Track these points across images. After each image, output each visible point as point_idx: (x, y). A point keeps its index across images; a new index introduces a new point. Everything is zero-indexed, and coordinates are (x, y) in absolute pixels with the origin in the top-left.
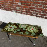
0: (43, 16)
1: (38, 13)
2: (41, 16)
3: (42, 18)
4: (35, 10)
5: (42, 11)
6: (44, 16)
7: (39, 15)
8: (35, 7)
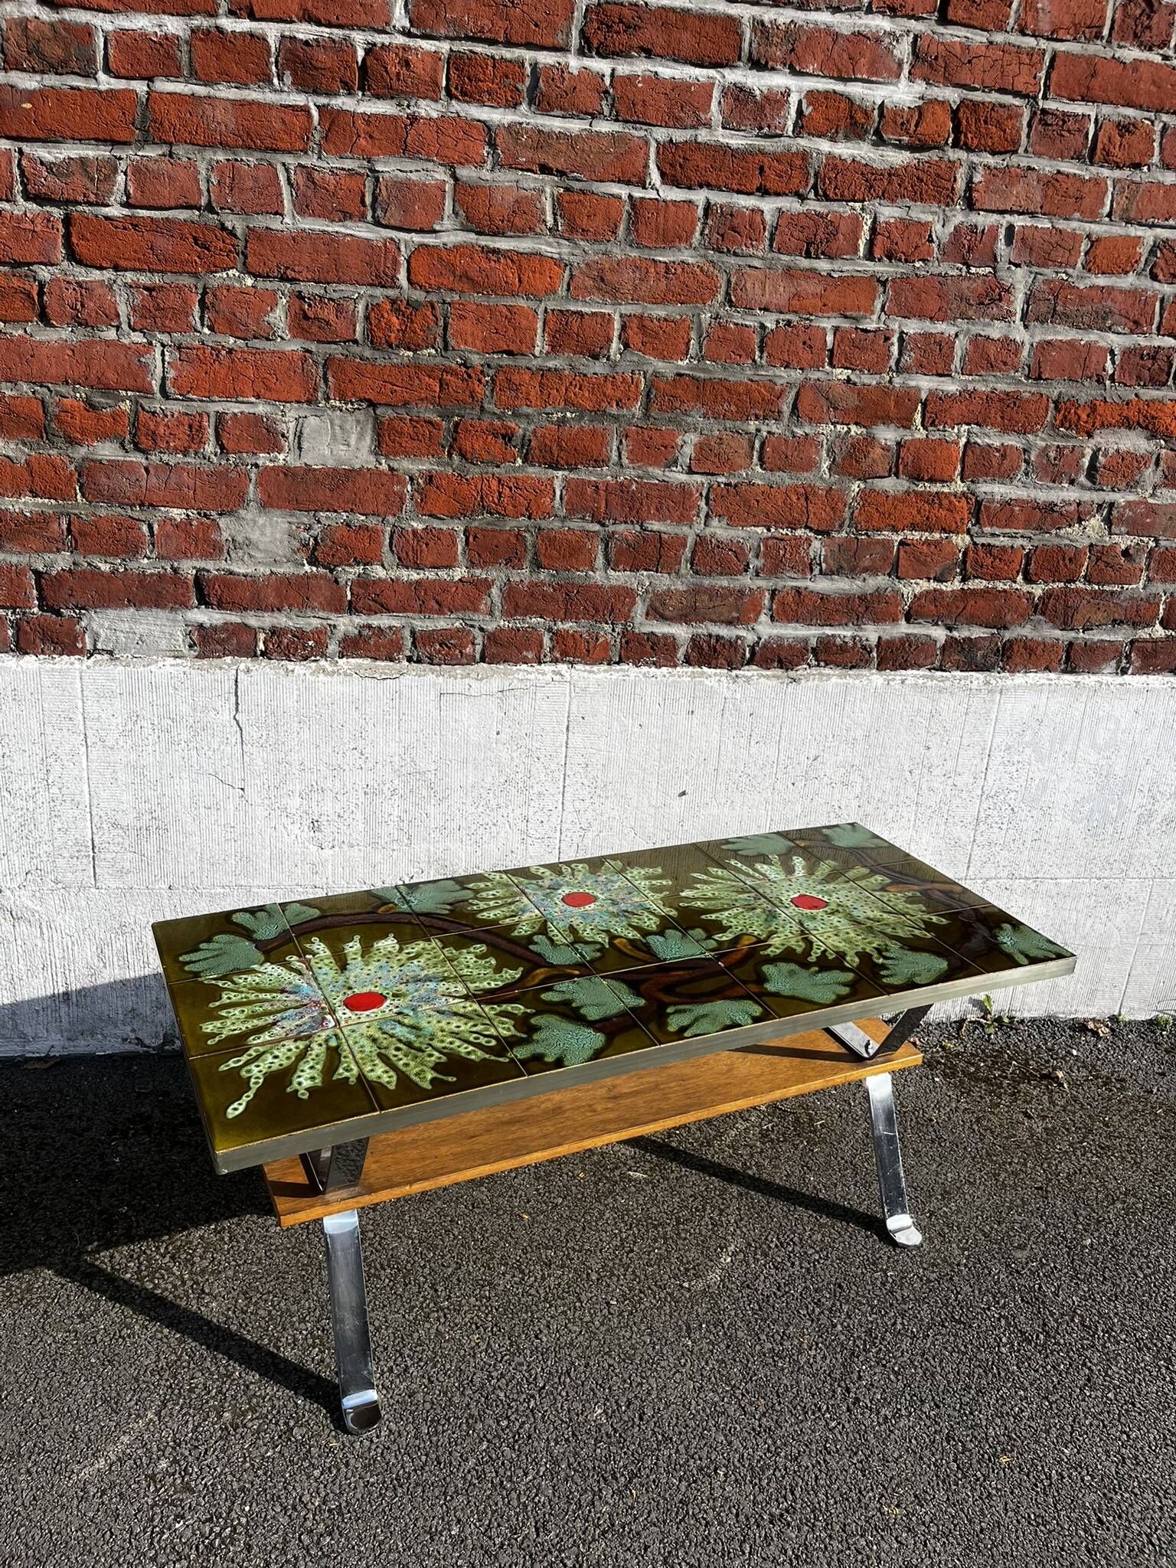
0: (844, 633)
1: (747, 581)
2: (812, 633)
3: (833, 680)
4: (689, 533)
5: (817, 545)
6: (871, 633)
7: (766, 629)
8: (678, 476)
